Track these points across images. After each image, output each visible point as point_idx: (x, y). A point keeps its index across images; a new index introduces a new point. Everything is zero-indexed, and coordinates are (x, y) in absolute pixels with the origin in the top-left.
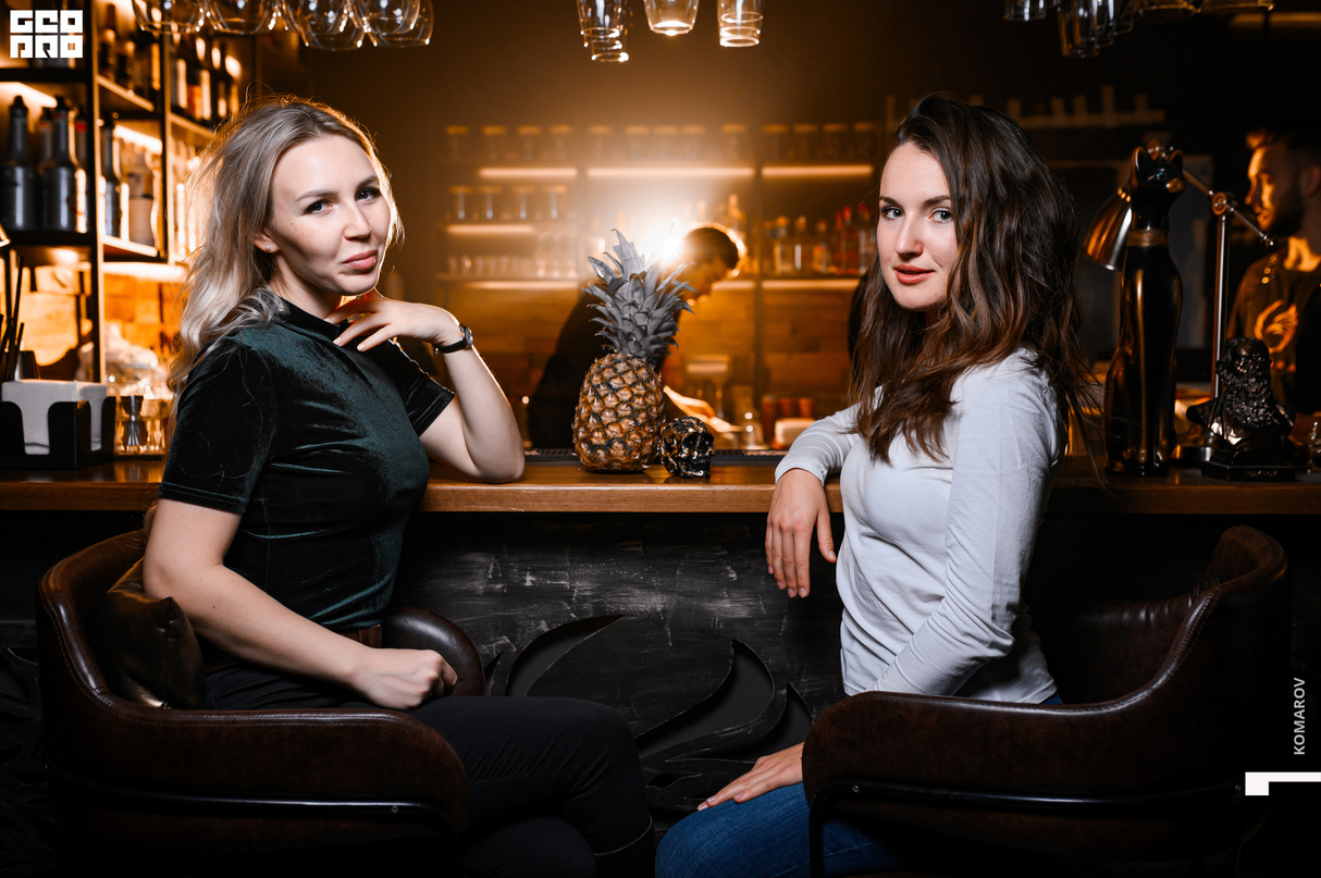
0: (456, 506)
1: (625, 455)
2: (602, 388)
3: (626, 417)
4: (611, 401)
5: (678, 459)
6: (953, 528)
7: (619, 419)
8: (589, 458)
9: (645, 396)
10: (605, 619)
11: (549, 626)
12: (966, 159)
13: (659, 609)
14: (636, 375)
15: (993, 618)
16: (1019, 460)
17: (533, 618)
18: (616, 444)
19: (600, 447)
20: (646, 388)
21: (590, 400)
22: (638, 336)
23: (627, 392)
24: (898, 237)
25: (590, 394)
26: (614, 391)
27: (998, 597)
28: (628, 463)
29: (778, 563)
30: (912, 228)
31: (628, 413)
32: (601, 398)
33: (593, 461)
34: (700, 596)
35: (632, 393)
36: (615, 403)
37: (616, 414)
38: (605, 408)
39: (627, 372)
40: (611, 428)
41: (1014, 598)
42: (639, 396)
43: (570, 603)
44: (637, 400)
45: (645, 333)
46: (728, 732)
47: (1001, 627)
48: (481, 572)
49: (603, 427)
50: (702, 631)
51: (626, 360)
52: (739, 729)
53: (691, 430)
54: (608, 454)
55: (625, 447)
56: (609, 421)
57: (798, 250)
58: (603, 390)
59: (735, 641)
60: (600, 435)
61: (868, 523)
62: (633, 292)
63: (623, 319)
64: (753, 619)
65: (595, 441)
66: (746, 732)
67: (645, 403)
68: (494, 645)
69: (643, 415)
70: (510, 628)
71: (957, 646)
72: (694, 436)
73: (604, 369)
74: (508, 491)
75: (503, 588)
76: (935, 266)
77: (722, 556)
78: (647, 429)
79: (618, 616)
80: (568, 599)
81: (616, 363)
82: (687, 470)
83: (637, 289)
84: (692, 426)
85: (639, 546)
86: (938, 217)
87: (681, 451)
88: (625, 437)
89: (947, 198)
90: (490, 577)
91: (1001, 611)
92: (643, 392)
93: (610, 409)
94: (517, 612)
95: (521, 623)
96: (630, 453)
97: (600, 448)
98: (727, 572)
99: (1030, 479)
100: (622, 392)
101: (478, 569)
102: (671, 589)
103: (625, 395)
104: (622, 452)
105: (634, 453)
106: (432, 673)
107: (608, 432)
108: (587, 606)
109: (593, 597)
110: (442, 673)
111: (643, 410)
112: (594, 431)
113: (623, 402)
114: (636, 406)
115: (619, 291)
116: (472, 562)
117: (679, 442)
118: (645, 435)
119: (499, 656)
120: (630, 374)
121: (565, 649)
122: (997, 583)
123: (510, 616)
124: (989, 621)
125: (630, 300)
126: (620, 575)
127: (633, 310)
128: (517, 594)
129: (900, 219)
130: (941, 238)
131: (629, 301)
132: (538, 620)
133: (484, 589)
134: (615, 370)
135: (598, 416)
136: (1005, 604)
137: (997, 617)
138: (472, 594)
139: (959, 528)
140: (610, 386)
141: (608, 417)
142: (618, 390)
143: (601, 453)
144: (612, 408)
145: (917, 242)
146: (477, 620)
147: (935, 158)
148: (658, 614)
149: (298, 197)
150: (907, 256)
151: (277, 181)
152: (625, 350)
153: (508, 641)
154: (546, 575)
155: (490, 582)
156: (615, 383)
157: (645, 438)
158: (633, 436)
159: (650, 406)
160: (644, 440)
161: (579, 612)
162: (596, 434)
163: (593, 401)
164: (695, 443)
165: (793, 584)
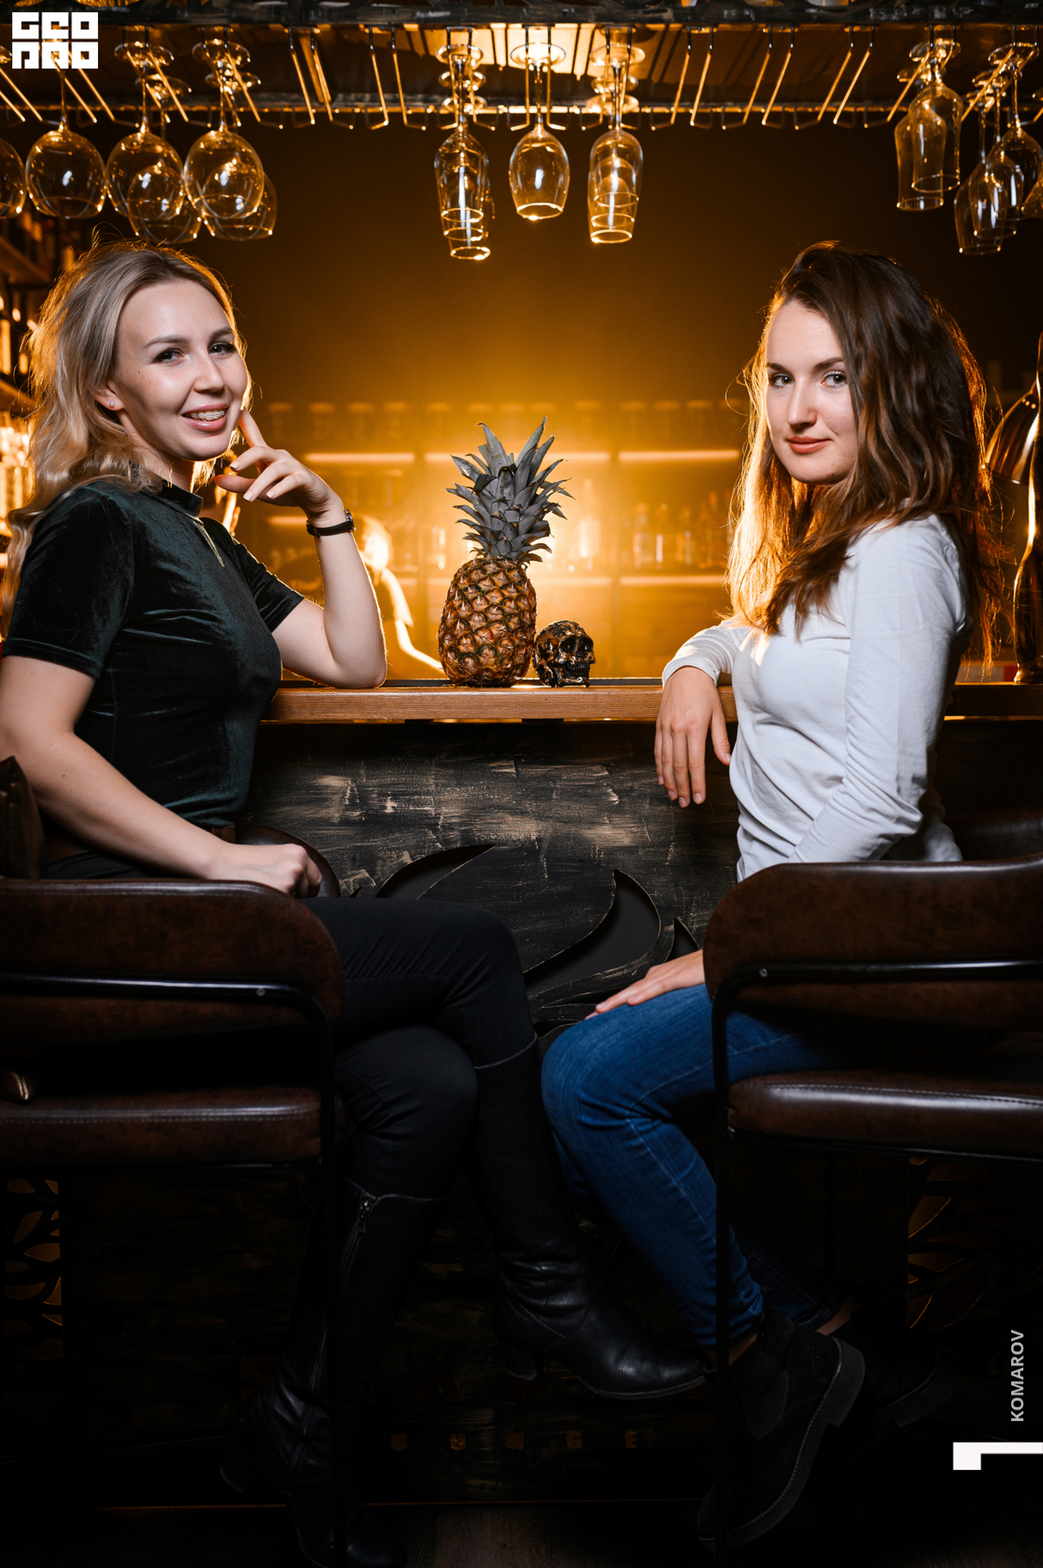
0: (313, 714)
1: (495, 663)
2: (470, 591)
3: (497, 621)
4: (480, 604)
5: (554, 665)
6: (853, 701)
7: (489, 623)
8: (456, 669)
9: (517, 599)
10: (473, 850)
11: (412, 857)
12: (858, 315)
13: (534, 838)
14: (507, 576)
15: (899, 790)
16: (921, 619)
17: (395, 849)
18: (486, 651)
19: (468, 655)
20: (518, 591)
21: (457, 604)
22: (509, 535)
23: (498, 595)
24: (788, 408)
25: (456, 598)
26: (484, 594)
27: (903, 768)
28: (499, 673)
29: (668, 771)
30: (804, 396)
31: (499, 617)
32: (469, 602)
33: (460, 672)
34: (578, 821)
35: (503, 595)
36: (485, 606)
37: (486, 618)
38: (473, 612)
39: (498, 573)
40: (481, 633)
41: (921, 769)
42: (510, 599)
43: (435, 831)
44: (508, 604)
45: (516, 532)
46: (611, 973)
47: (908, 802)
48: (337, 797)
49: (471, 633)
50: (581, 861)
51: (496, 562)
52: (623, 970)
53: (569, 633)
54: (478, 663)
55: (496, 655)
56: (478, 626)
57: (660, 540)
58: (471, 593)
59: (616, 872)
60: (469, 641)
61: (763, 708)
62: (502, 488)
63: (493, 517)
64: (637, 847)
65: (462, 648)
66: (630, 973)
67: (518, 607)
68: (351, 880)
69: (516, 620)
70: (367, 860)
71: (861, 824)
72: (571, 640)
73: (471, 571)
74: (369, 697)
75: (361, 815)
76: (831, 434)
77: (602, 778)
78: (519, 635)
79: (488, 845)
80: (433, 827)
81: (484, 564)
82: (564, 677)
83: (506, 485)
84: (570, 629)
85: (511, 767)
86: (831, 382)
87: (557, 655)
88: (495, 643)
89: (840, 360)
90: (347, 803)
91: (907, 784)
92: (515, 595)
93: (479, 613)
94: (376, 842)
95: (380, 855)
96: (502, 661)
97: (468, 657)
98: (608, 795)
99: (933, 640)
100: (493, 594)
101: (333, 794)
102: (546, 814)
103: (496, 598)
104: (493, 660)
105: (506, 661)
106: (297, 866)
107: (477, 638)
108: (454, 834)
109: (460, 824)
110: (306, 868)
111: (516, 615)
112: (461, 638)
113: (493, 605)
114: (507, 610)
115: (488, 487)
116: (327, 787)
117: (555, 647)
118: (517, 642)
119: (357, 891)
120: (501, 576)
121: (431, 882)
122: (902, 752)
123: (368, 846)
124: (894, 794)
125: (499, 496)
126: (491, 799)
127: (503, 507)
128: (376, 822)
129: (789, 386)
130: (836, 403)
131: (498, 498)
132: (399, 850)
133: (340, 817)
134: (484, 571)
135: (465, 621)
136: (910, 776)
137: (903, 790)
138: (326, 822)
139: (858, 697)
140: (478, 588)
141: (476, 622)
142: (488, 592)
143: (470, 661)
144: (482, 612)
145: (812, 410)
146: (332, 852)
147: (823, 316)
148: (532, 843)
149: (147, 342)
150: (800, 427)
151: (123, 326)
152: (494, 550)
153: (367, 875)
154: (409, 800)
155: (347, 808)
156: (484, 585)
157: (518, 646)
158: (505, 642)
159: (523, 611)
160: (518, 647)
161: (445, 842)
162: (464, 641)
163: (461, 606)
164: (572, 648)
165: (685, 791)
